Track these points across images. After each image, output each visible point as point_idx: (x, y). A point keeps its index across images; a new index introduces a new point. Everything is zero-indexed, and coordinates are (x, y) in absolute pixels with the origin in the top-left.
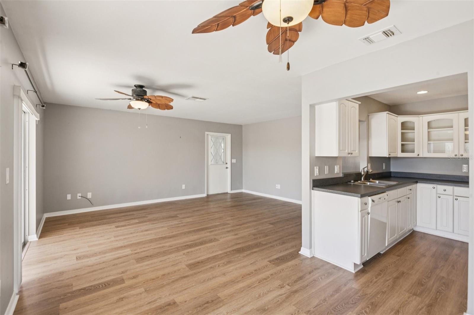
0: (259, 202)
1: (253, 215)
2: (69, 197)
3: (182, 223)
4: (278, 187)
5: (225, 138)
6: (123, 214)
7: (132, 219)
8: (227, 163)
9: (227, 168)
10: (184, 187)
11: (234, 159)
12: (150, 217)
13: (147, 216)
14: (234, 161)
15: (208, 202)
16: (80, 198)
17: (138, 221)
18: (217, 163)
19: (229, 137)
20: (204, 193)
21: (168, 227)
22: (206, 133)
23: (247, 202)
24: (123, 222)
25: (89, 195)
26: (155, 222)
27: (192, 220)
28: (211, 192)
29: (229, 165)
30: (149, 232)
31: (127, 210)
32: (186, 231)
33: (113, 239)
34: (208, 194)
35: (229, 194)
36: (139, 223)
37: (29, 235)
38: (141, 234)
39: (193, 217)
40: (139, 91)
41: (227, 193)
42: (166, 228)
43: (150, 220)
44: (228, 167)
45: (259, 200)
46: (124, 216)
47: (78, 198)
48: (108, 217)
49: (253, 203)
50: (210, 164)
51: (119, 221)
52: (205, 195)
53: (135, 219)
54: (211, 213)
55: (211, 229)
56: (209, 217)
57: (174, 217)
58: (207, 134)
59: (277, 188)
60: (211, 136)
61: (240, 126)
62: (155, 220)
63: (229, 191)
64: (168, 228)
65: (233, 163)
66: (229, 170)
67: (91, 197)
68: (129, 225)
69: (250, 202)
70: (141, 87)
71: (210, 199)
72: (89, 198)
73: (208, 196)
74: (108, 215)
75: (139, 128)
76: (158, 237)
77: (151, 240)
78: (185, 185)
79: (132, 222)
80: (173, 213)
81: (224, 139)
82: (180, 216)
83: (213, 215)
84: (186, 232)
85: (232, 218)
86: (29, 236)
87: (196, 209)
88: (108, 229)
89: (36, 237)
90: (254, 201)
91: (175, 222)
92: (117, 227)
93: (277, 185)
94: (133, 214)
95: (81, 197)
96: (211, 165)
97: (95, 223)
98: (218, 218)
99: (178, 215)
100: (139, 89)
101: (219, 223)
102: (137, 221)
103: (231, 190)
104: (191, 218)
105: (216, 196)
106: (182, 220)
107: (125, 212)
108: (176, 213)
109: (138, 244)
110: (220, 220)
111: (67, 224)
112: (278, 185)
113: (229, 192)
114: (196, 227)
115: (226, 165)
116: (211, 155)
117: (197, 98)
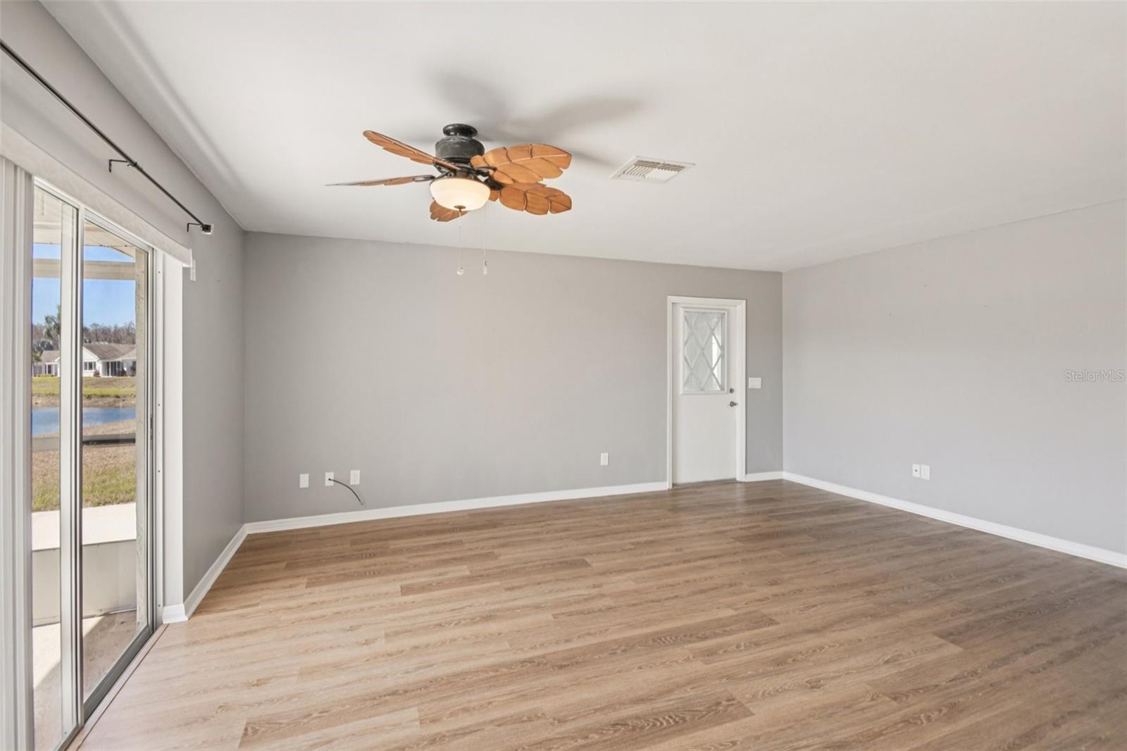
0: (854, 523)
1: (854, 585)
2: (304, 481)
3: (603, 596)
4: (922, 472)
5: (728, 314)
6: (433, 540)
7: (455, 559)
8: (732, 391)
9: (733, 404)
10: (604, 459)
11: (756, 377)
12: (508, 556)
13: (496, 551)
14: (756, 383)
15: (675, 509)
16: (332, 483)
17: (467, 573)
18: (702, 390)
19: (738, 309)
20: (664, 480)
21: (556, 612)
22: (671, 299)
23: (808, 522)
24: (427, 572)
25: (355, 478)
26: (516, 582)
27: (631, 586)
28: (685, 478)
29: (739, 397)
30: (493, 627)
31: (447, 523)
32: (616, 637)
33: (381, 646)
34: (674, 482)
35: (738, 486)
36: (471, 579)
37: (164, 605)
38: (468, 631)
39: (636, 570)
40: (457, 146)
41: (733, 482)
42: (547, 616)
43: (503, 573)
44: (735, 402)
45: (852, 517)
46: (436, 546)
47: (329, 484)
48: (394, 545)
49: (833, 525)
50: (681, 392)
51: (417, 567)
52: (665, 486)
53: (461, 560)
54: (695, 560)
55: (705, 638)
56: (691, 576)
57: (575, 564)
58: (673, 303)
59: (916, 475)
60: (684, 307)
61: (774, 277)
62: (516, 572)
63: (740, 475)
64: (555, 616)
65: (752, 389)
66: (740, 411)
67: (358, 483)
68: (441, 585)
69: (820, 520)
70: (466, 130)
71: (683, 502)
72: (354, 486)
73: (677, 490)
74: (395, 538)
75: (458, 273)
76: (522, 656)
77: (495, 667)
78: (607, 454)
79: (449, 576)
80: (573, 548)
81: (723, 316)
82: (597, 563)
83: (703, 568)
84: (615, 641)
85: (775, 590)
86: (165, 608)
87: (645, 537)
88: (379, 596)
89: (184, 611)
90: (833, 519)
91: (579, 589)
92: (406, 590)
93: (915, 467)
94: (460, 543)
95: (334, 481)
96: (683, 394)
97: (353, 566)
98: (723, 586)
99: (588, 559)
100: (459, 138)
101: (731, 612)
102: (464, 570)
103: (746, 473)
104: (629, 574)
105: (699, 490)
106: (601, 579)
107: (442, 532)
108: (582, 547)
109: (452, 683)
110: (734, 594)
111: (284, 564)
112: (923, 466)
113: (738, 479)
114: (649, 622)
115: (730, 394)
116: (684, 365)
117: (654, 165)
